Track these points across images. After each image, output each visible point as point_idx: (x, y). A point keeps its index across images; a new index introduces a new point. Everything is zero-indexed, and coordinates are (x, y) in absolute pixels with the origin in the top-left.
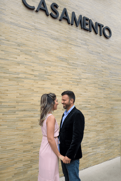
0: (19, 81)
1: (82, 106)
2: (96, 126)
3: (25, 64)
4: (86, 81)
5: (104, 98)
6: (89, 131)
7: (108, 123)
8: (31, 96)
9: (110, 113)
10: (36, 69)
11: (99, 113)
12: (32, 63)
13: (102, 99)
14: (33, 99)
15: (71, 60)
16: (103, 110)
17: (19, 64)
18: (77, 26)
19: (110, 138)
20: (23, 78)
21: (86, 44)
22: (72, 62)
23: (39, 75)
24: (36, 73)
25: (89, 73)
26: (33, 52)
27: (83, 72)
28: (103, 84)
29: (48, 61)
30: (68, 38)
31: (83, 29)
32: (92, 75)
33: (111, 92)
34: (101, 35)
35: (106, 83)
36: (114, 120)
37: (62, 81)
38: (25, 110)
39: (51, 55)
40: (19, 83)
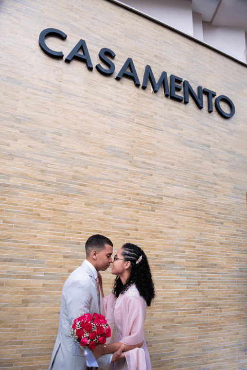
0: (6, 192)
1: (163, 260)
2: (200, 312)
3: (26, 158)
4: (175, 203)
5: (221, 244)
6: (180, 322)
7: (230, 305)
8: (31, 228)
10: (52, 170)
11: (209, 279)
12: (44, 155)
13: (215, 246)
14: (35, 236)
15: (137, 156)
17: (11, 156)
18: (155, 92)
20: (17, 187)
21: (175, 127)
22: (141, 159)
23: (57, 183)
24: (53, 179)
25: (183, 187)
26: (48, 135)
27: (166, 183)
28: (219, 213)
29: (83, 154)
30: (135, 113)
31: (169, 97)
32: (189, 190)
33: (237, 230)
34: (210, 112)
35: (225, 209)
37: (115, 199)
38: (11, 260)
39: (92, 143)
40: (7, 196)
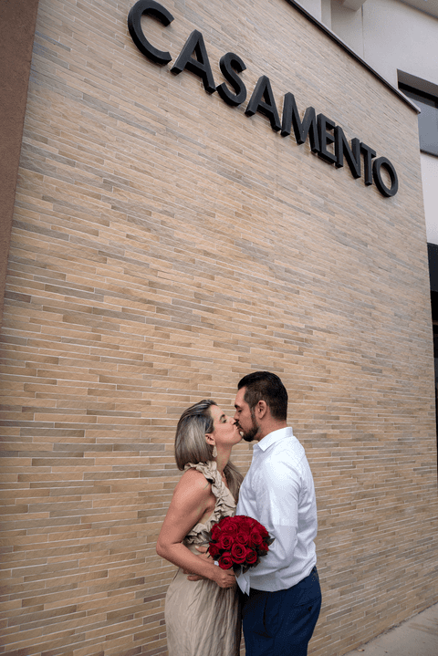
0: (100, 325)
1: (315, 432)
2: (355, 507)
3: (125, 259)
4: (327, 339)
5: (379, 403)
6: (333, 525)
7: (387, 493)
8: (142, 390)
9: (396, 460)
10: (163, 282)
11: (365, 458)
12: (152, 255)
13: (373, 406)
14: (149, 403)
15: (280, 259)
16: (376, 448)
17: (103, 255)
18: (300, 143)
19: (394, 550)
20: (116, 315)
21: (325, 208)
22: (284, 265)
23: (173, 308)
24: (165, 298)
25: (335, 312)
26: (155, 217)
27: (317, 306)
28: (378, 355)
29: (206, 254)
30: (273, 179)
31: (317, 154)
32: (343, 319)
33: (397, 382)
34: (367, 184)
35: (384, 349)
36: (406, 482)
37: (253, 335)
38: (117, 447)
39: (219, 232)
40: (103, 332)
